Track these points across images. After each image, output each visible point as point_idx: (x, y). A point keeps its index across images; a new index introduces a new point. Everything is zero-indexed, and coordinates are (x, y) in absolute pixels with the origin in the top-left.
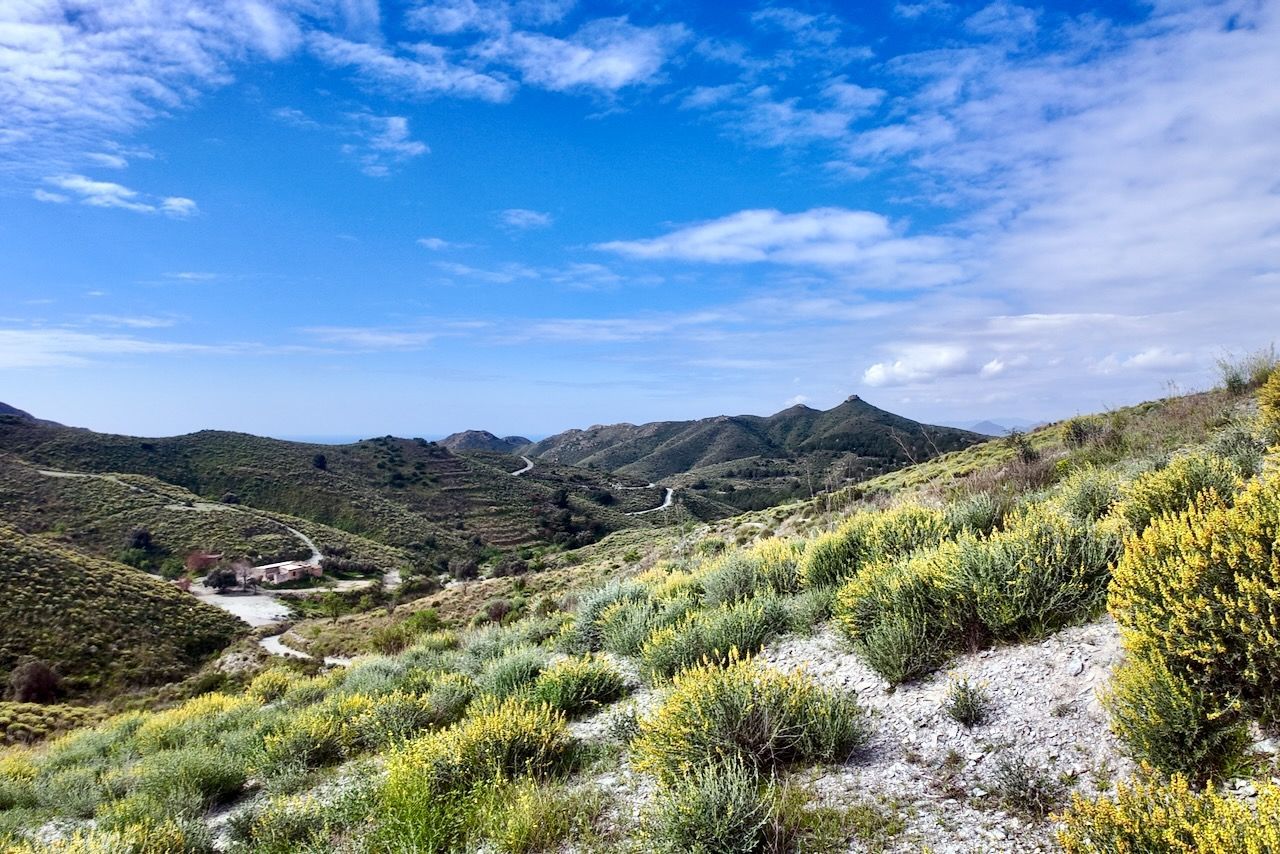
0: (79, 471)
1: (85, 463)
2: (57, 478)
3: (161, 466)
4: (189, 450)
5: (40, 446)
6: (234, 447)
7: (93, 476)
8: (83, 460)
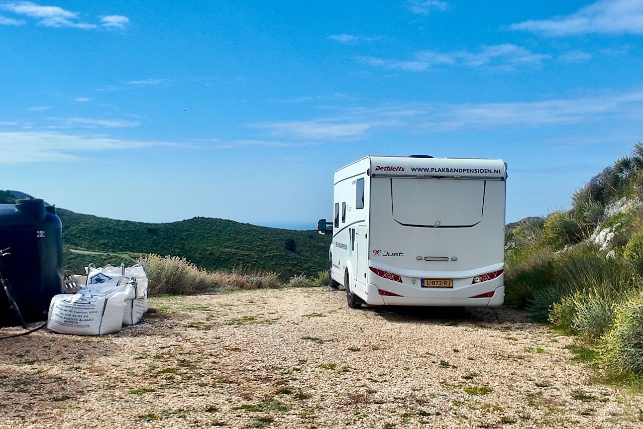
0: (99, 251)
1: (104, 244)
2: (84, 255)
3: (162, 247)
4: (184, 234)
5: (69, 230)
6: (220, 231)
7: (112, 254)
8: (102, 241)
